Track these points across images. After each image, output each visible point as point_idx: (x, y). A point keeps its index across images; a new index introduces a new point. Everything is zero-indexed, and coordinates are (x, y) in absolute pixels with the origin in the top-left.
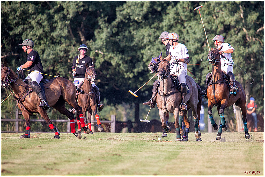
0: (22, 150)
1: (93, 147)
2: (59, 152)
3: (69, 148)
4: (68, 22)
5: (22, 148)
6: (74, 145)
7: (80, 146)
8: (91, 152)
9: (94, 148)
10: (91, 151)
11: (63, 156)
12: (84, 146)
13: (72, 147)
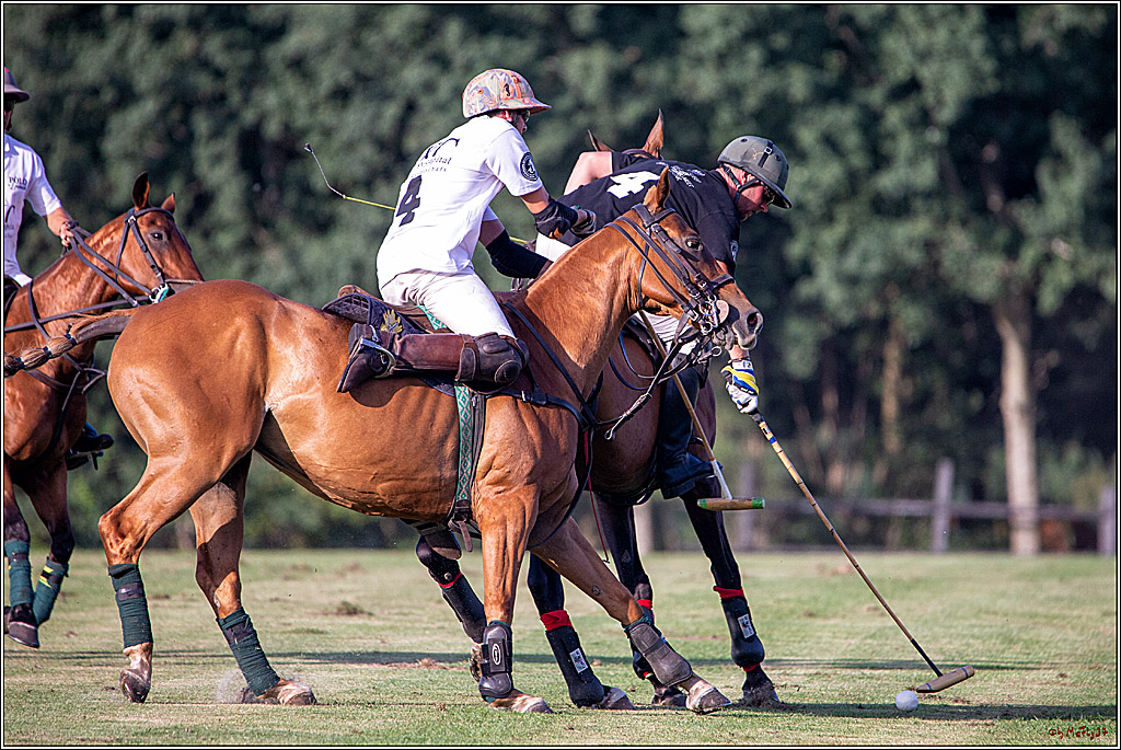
0: (809, 620)
1: (1075, 613)
2: (953, 631)
3: (984, 616)
4: (935, 136)
5: (811, 615)
6: (1002, 604)
7: (1026, 608)
8: (1072, 635)
9: (1080, 617)
10: (1073, 628)
11: (968, 645)
12: (1041, 610)
13: (995, 613)
